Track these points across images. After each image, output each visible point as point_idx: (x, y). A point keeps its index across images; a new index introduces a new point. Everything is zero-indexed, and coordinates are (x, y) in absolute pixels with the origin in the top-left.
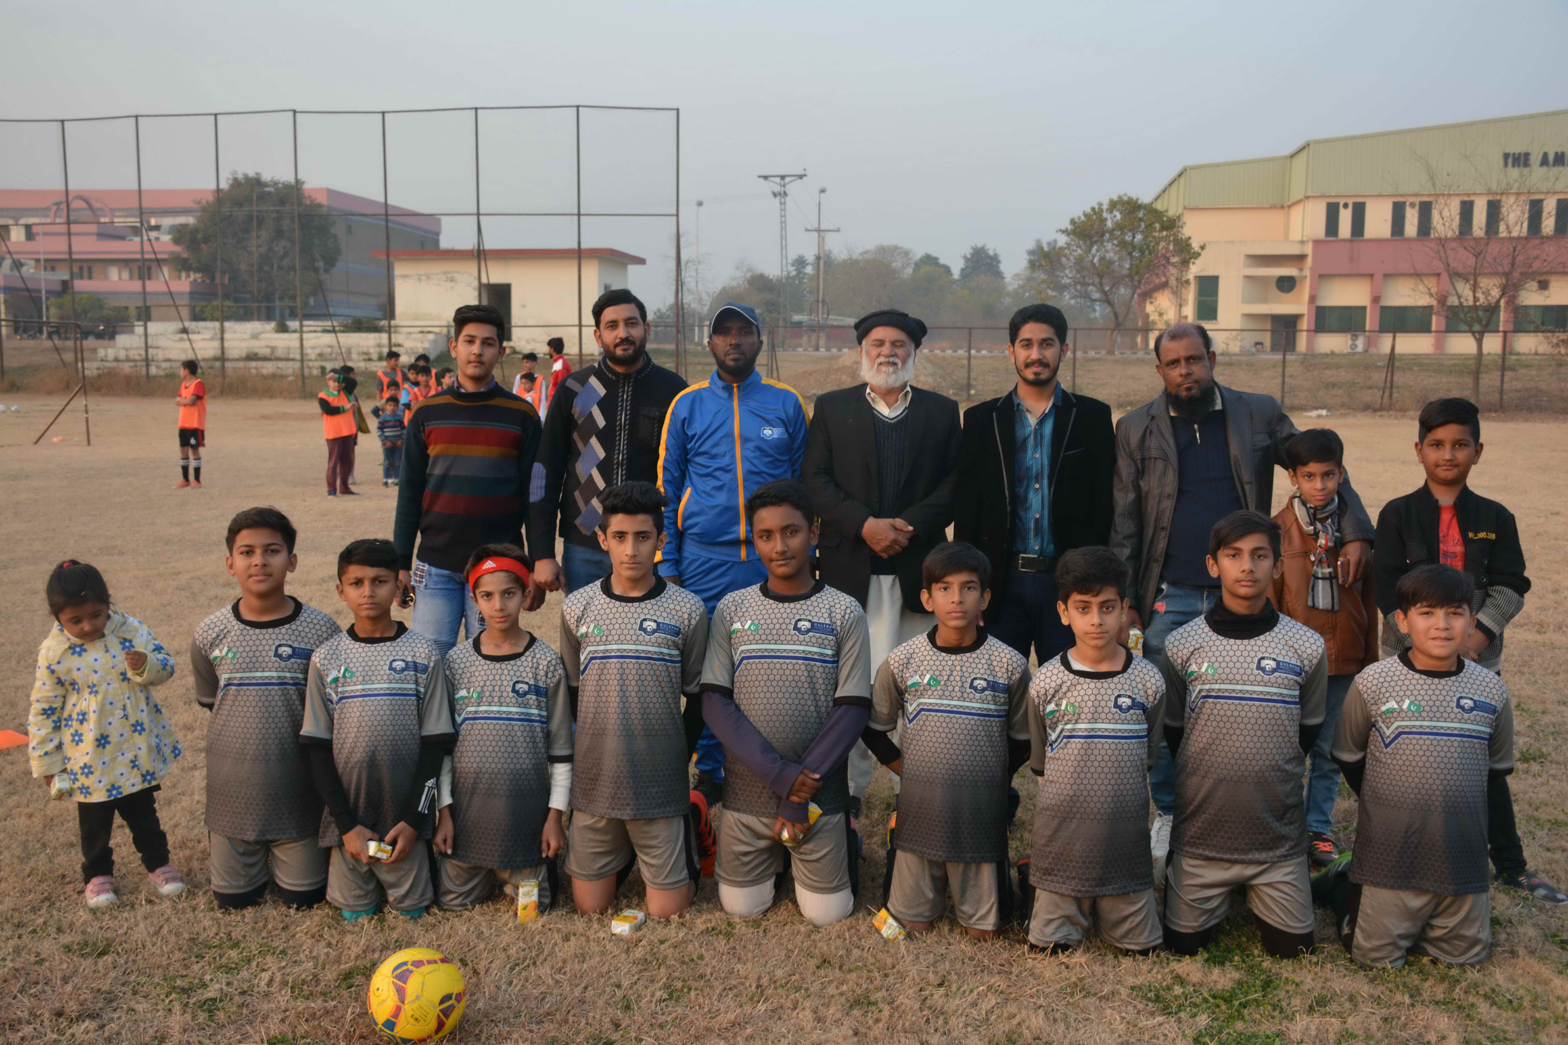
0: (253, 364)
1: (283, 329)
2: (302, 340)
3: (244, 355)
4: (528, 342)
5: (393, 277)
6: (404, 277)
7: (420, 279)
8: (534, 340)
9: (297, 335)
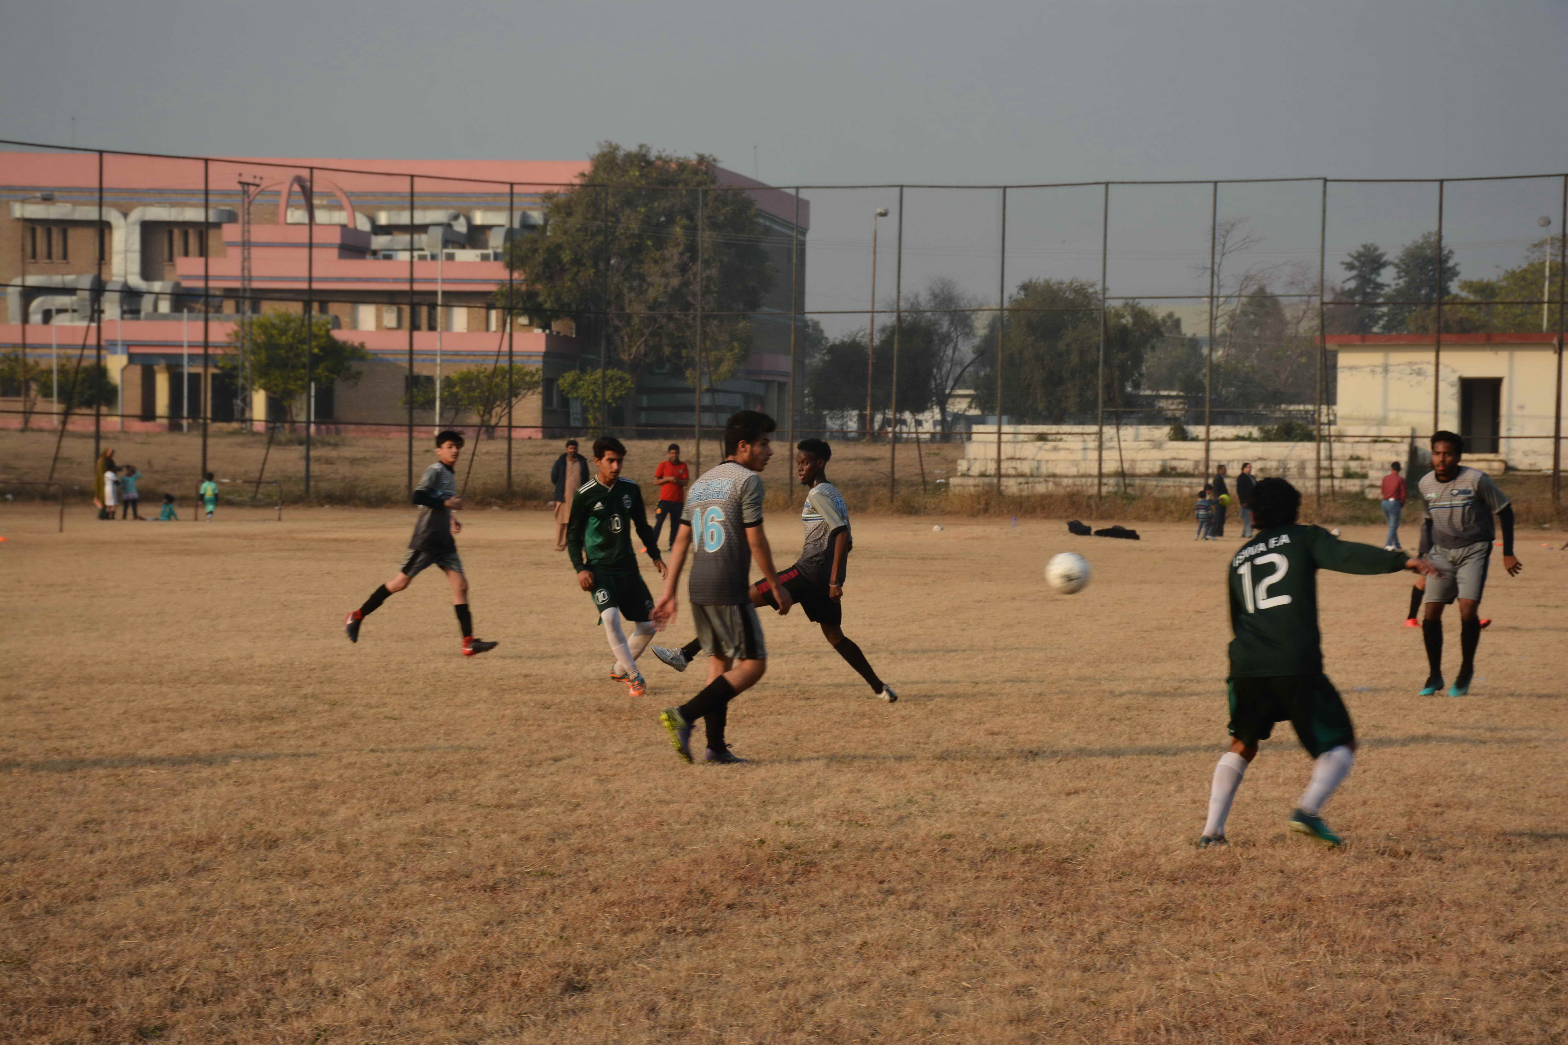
0: (1169, 482)
1: (1180, 435)
2: (1207, 450)
3: (1157, 469)
4: (1525, 454)
5: (1334, 367)
6: (1351, 368)
7: (1373, 372)
8: (1534, 452)
9: (1201, 445)
